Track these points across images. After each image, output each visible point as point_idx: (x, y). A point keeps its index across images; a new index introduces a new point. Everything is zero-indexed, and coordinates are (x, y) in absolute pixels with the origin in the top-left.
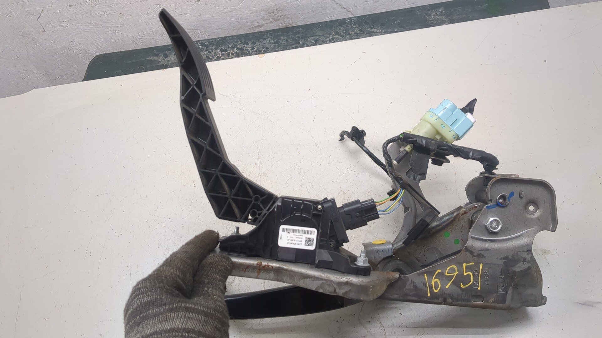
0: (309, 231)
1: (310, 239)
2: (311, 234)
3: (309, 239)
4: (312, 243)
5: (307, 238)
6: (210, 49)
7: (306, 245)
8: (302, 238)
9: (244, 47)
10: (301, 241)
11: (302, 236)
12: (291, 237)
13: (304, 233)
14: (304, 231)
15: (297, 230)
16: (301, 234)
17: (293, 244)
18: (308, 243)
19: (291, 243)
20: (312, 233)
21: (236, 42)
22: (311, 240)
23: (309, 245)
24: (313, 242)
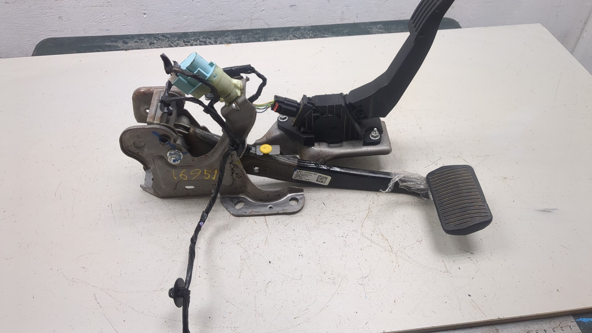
6: (173, 40)
9: (207, 40)
21: (198, 36)
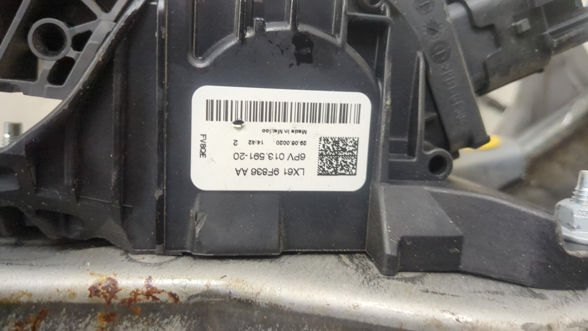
0: (335, 105)
1: (341, 144)
2: (343, 119)
3: (336, 143)
4: (349, 161)
5: (326, 140)
7: (323, 173)
8: (303, 143)
10: (302, 157)
11: (305, 132)
12: (251, 142)
13: (313, 120)
14: (314, 105)
15: (278, 104)
16: (301, 126)
17: (265, 173)
18: (335, 163)
19: (255, 172)
20: (351, 114)
22: (344, 150)
23: (336, 174)
24: (356, 157)
